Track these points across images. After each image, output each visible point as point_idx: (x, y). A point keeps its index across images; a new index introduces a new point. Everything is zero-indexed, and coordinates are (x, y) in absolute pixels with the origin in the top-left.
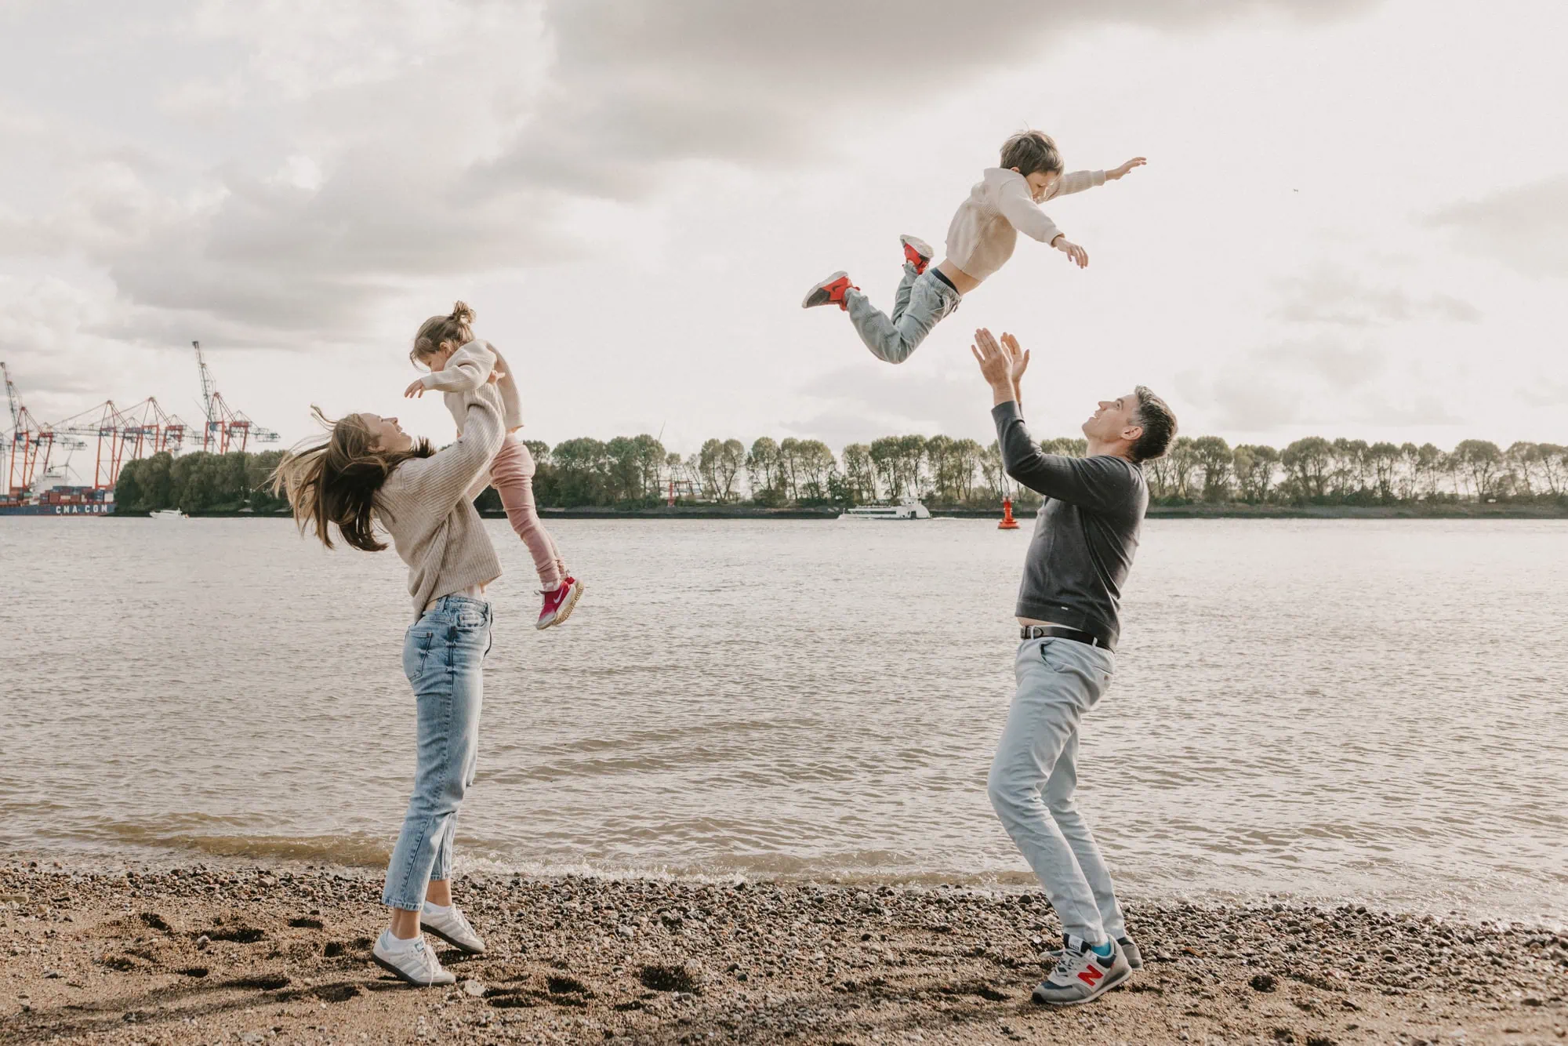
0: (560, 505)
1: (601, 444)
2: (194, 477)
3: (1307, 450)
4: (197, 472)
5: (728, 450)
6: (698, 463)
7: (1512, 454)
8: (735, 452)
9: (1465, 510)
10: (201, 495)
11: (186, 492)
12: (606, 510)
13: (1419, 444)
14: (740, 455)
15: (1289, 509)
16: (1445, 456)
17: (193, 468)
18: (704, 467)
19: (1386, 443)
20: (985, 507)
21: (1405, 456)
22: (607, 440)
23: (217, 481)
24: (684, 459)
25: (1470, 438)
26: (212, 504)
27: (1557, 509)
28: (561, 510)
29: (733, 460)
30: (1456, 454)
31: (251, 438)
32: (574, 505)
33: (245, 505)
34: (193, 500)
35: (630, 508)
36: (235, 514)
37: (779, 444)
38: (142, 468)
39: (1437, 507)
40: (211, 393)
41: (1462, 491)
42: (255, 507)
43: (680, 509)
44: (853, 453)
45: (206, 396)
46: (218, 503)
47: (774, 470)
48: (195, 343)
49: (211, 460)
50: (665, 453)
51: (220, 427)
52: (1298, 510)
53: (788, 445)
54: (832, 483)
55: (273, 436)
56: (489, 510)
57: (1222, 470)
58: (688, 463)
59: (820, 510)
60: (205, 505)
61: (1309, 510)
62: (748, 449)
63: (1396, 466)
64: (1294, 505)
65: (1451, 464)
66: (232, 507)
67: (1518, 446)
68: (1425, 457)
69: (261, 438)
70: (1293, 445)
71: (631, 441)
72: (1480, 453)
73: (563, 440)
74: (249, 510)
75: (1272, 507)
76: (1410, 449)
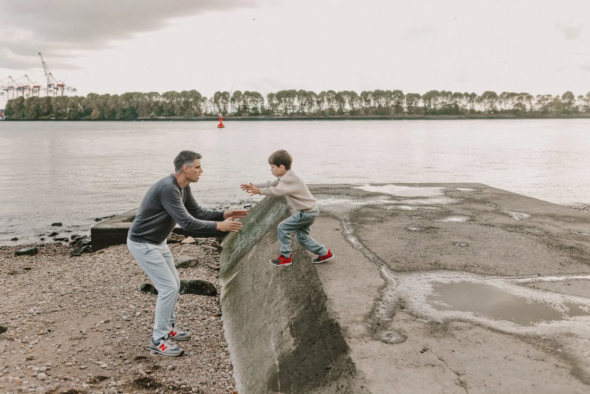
0: (164, 116)
1: (178, 93)
2: (32, 106)
3: (431, 95)
4: (33, 104)
5: (224, 95)
6: (213, 101)
7: (502, 96)
8: (227, 96)
9: (482, 116)
10: (36, 113)
11: (30, 111)
12: (180, 118)
13: (470, 93)
14: (229, 97)
15: (423, 116)
16: (479, 97)
17: (32, 102)
18: (216, 102)
19: (458, 92)
20: (316, 116)
21: (465, 97)
22: (180, 92)
23: (41, 107)
24: (209, 99)
25: (488, 90)
26: (40, 116)
27: (514, 116)
28: (165, 118)
29: (226, 99)
30: (482, 96)
31: (65, 90)
32: (169, 116)
33: (52, 116)
34: (33, 115)
35: (188, 117)
36: (48, 120)
37: (243, 93)
38: (13, 103)
39: (473, 115)
40: (48, 73)
41: (483, 110)
42: (55, 117)
43: (206, 117)
44: (271, 96)
45: (46, 74)
46: (42, 115)
47: (242, 103)
48: (40, 54)
49: (38, 99)
50: (201, 96)
51: (52, 86)
52: (426, 116)
53: (247, 93)
54: (262, 108)
55: (74, 90)
56: (139, 118)
57: (402, 102)
58: (210, 100)
59: (257, 117)
60: (37, 117)
61: (429, 116)
62: (231, 95)
63: (461, 100)
64: (425, 114)
65: (480, 100)
66: (47, 117)
67: (504, 93)
68: (472, 97)
69: (69, 90)
70: (427, 93)
71: (189, 92)
72: (491, 95)
73: (165, 92)
74: (53, 118)
75: (416, 116)
76: (467, 95)
